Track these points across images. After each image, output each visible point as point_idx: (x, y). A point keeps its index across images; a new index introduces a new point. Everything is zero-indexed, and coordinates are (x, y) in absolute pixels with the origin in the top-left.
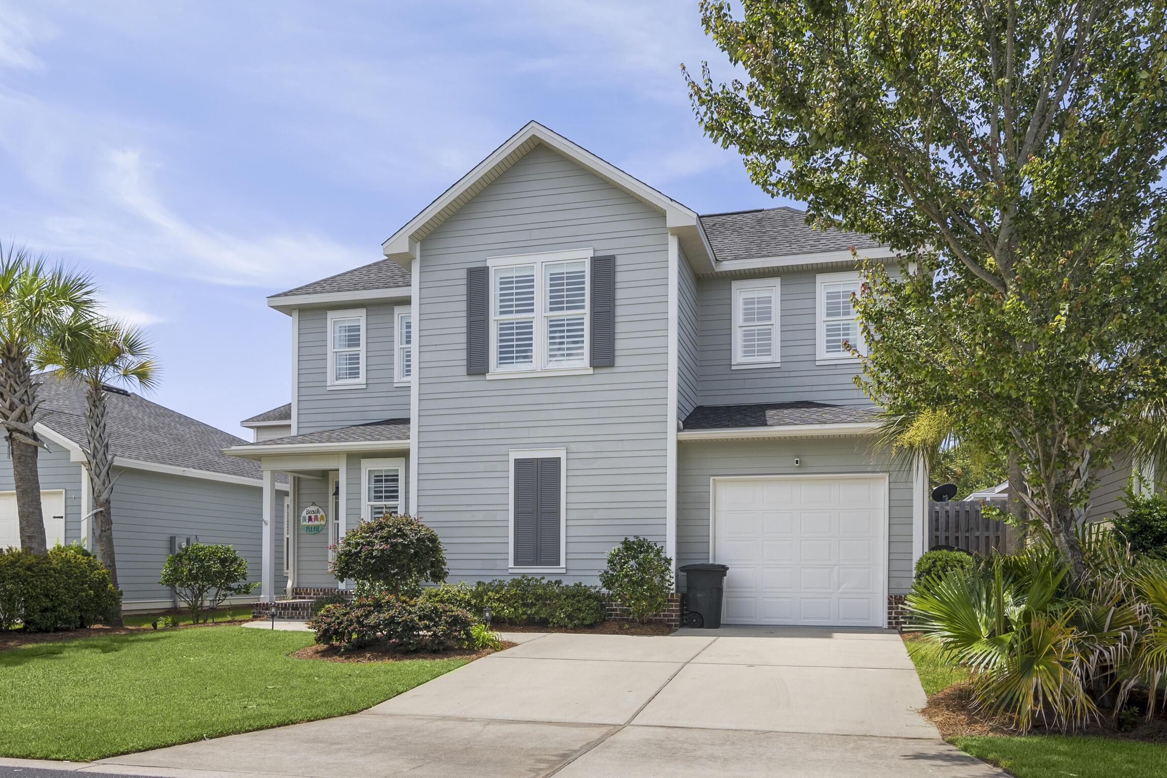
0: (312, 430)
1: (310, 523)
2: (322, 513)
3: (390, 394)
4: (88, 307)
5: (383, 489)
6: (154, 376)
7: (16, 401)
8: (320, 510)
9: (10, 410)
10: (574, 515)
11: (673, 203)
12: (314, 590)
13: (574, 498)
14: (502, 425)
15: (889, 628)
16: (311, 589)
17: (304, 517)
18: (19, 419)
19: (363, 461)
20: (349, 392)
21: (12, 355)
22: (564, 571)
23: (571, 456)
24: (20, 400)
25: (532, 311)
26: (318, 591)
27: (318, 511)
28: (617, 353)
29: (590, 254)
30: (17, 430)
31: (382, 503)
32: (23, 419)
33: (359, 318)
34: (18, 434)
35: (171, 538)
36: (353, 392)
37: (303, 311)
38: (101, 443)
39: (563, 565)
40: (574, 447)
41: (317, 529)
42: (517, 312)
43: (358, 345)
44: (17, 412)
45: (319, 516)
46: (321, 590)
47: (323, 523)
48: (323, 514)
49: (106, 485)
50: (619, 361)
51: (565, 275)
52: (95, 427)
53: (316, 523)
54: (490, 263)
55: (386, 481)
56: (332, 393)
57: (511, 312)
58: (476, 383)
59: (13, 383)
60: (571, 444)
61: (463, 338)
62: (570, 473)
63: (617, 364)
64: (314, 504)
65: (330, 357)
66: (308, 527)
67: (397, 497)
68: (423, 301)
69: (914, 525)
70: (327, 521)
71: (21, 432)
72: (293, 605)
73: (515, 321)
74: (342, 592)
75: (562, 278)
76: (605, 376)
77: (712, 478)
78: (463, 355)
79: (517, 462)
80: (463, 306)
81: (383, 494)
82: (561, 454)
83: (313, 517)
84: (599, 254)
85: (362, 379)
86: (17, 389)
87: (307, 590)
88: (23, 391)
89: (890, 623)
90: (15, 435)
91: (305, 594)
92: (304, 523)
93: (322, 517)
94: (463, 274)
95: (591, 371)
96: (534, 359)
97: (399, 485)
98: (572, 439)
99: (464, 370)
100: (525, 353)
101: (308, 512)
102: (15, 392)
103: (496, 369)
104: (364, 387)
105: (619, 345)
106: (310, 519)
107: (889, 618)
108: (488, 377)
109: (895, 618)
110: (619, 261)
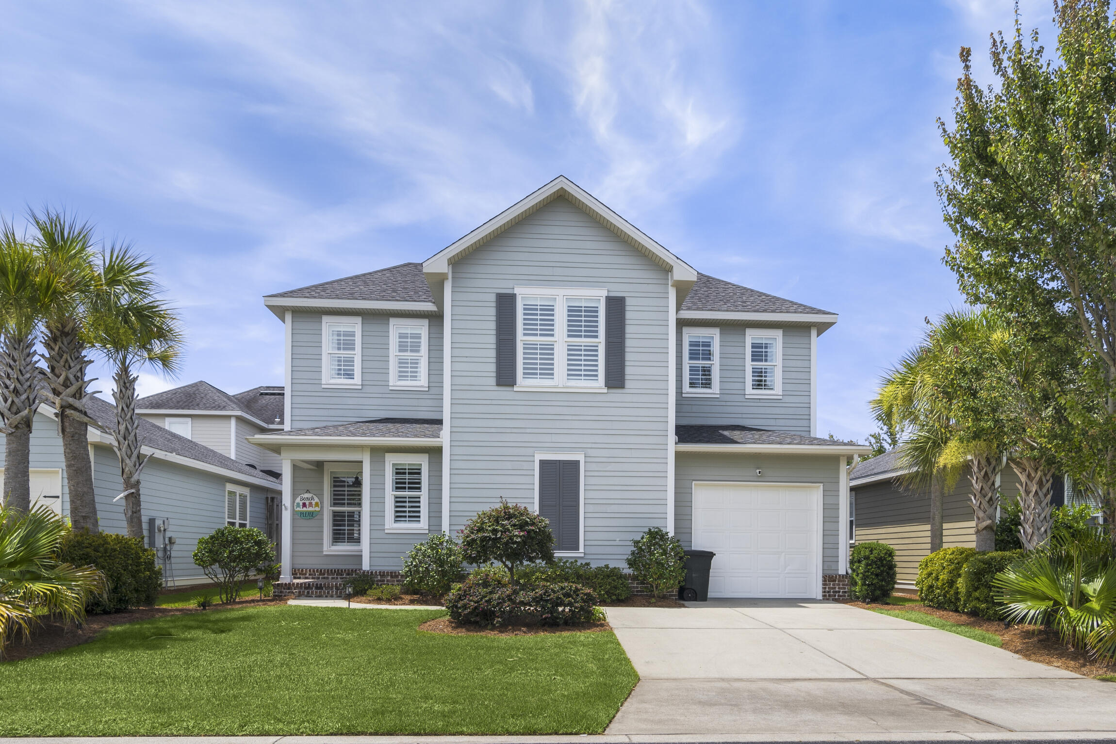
0: (324, 424)
1: (305, 509)
2: (316, 500)
3: (384, 396)
4: (144, 289)
5: (407, 481)
6: (175, 362)
7: (71, 377)
8: (315, 497)
9: (63, 385)
10: (591, 508)
11: (679, 261)
12: (310, 571)
13: (591, 494)
14: (528, 431)
15: (823, 599)
16: (306, 570)
17: (298, 504)
18: (74, 396)
19: (387, 455)
20: (344, 391)
21: (66, 330)
22: (582, 555)
23: (589, 460)
24: (75, 376)
25: (552, 335)
26: (314, 571)
27: (312, 498)
28: (627, 377)
29: (604, 293)
30: (71, 407)
31: (407, 493)
32: (77, 396)
33: (355, 325)
34: (72, 412)
35: (150, 519)
36: (347, 391)
37: (299, 313)
38: (132, 424)
39: (581, 550)
40: (591, 452)
41: (311, 515)
42: (541, 335)
43: (354, 349)
44: (72, 389)
45: (314, 502)
46: (317, 570)
47: (317, 509)
48: (318, 501)
49: (137, 467)
50: (628, 384)
51: (583, 309)
52: (125, 409)
53: (311, 509)
54: (517, 291)
55: (410, 473)
56: (325, 390)
57: (536, 335)
58: (504, 393)
59: (69, 358)
60: (589, 450)
61: (493, 353)
62: (588, 474)
63: (626, 386)
64: (308, 491)
65: (325, 357)
66: (302, 513)
67: (419, 488)
68: (455, 317)
69: (840, 523)
70: (322, 507)
71: (75, 409)
72: (317, 584)
73: (539, 343)
74: (368, 572)
75: (581, 311)
76: (616, 395)
77: (694, 482)
78: (492, 368)
79: (542, 462)
80: (492, 325)
81: (407, 486)
82: (579, 457)
83: (307, 504)
84: (612, 294)
85: (357, 380)
86: (72, 365)
87: (302, 570)
88: (78, 367)
89: (824, 596)
90: (68, 412)
91: (300, 574)
92: (298, 509)
93: (317, 504)
94: (493, 298)
95: (605, 391)
96: (555, 376)
97: (422, 478)
98: (589, 446)
99: (493, 381)
100: (548, 371)
101: (302, 499)
102: (70, 368)
103: (523, 382)
104: (360, 387)
105: (628, 370)
106: (304, 505)
107: (824, 592)
108: (516, 389)
109: (828, 592)
110: (628, 302)
